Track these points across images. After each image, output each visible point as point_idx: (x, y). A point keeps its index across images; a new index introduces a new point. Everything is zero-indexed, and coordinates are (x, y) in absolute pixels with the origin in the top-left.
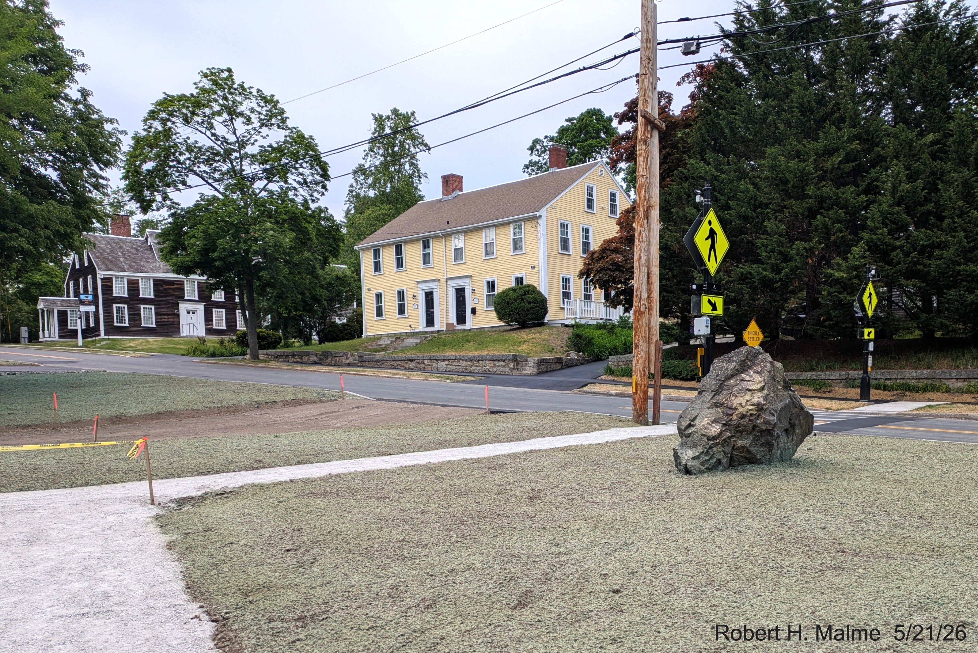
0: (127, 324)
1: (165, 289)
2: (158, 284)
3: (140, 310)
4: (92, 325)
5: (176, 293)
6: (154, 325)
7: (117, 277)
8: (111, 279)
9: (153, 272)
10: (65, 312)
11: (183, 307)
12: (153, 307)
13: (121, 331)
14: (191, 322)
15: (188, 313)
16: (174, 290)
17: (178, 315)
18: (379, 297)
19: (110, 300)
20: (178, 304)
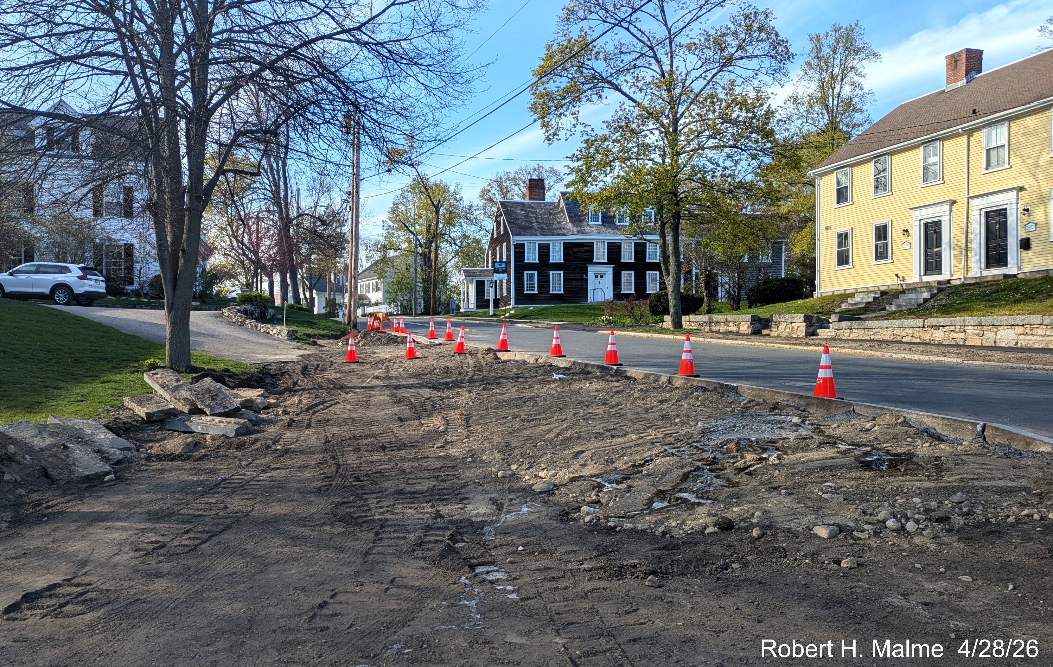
0: (536, 292)
1: (575, 253)
2: (568, 247)
3: (549, 276)
4: (505, 294)
5: (585, 256)
6: (562, 292)
7: (530, 242)
8: (524, 245)
9: (564, 235)
10: (483, 282)
11: (592, 270)
12: (562, 272)
13: (531, 299)
14: (599, 286)
15: (597, 277)
16: (583, 252)
17: (586, 280)
18: (843, 238)
19: (521, 266)
20: (586, 268)
